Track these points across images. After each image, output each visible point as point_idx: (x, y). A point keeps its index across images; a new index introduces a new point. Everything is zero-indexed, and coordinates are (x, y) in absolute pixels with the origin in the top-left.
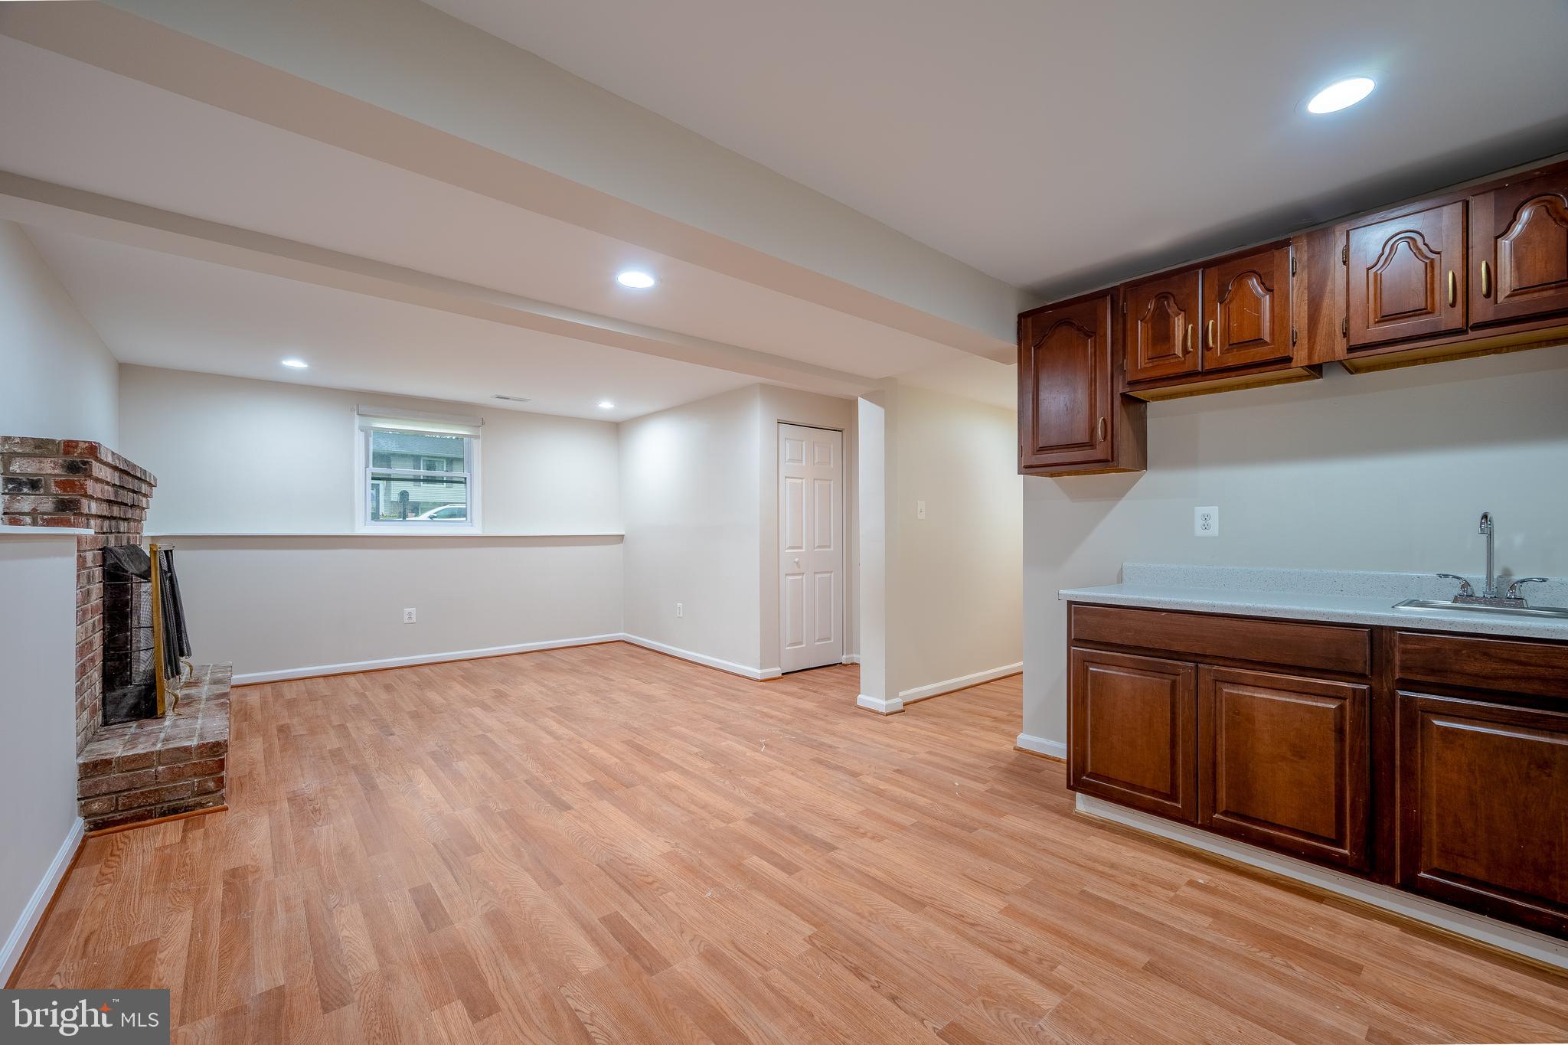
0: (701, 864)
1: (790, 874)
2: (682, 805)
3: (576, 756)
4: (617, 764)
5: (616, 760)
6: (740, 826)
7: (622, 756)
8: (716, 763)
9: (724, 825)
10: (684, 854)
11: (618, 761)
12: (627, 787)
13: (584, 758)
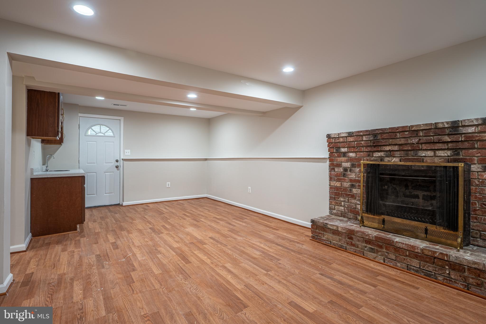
0: (180, 227)
1: (164, 226)
2: (178, 237)
3: (212, 255)
4: (195, 251)
5: (195, 252)
6: (165, 232)
7: (192, 254)
8: (156, 249)
9: (170, 233)
10: (183, 228)
11: (194, 252)
12: (192, 242)
13: (208, 254)
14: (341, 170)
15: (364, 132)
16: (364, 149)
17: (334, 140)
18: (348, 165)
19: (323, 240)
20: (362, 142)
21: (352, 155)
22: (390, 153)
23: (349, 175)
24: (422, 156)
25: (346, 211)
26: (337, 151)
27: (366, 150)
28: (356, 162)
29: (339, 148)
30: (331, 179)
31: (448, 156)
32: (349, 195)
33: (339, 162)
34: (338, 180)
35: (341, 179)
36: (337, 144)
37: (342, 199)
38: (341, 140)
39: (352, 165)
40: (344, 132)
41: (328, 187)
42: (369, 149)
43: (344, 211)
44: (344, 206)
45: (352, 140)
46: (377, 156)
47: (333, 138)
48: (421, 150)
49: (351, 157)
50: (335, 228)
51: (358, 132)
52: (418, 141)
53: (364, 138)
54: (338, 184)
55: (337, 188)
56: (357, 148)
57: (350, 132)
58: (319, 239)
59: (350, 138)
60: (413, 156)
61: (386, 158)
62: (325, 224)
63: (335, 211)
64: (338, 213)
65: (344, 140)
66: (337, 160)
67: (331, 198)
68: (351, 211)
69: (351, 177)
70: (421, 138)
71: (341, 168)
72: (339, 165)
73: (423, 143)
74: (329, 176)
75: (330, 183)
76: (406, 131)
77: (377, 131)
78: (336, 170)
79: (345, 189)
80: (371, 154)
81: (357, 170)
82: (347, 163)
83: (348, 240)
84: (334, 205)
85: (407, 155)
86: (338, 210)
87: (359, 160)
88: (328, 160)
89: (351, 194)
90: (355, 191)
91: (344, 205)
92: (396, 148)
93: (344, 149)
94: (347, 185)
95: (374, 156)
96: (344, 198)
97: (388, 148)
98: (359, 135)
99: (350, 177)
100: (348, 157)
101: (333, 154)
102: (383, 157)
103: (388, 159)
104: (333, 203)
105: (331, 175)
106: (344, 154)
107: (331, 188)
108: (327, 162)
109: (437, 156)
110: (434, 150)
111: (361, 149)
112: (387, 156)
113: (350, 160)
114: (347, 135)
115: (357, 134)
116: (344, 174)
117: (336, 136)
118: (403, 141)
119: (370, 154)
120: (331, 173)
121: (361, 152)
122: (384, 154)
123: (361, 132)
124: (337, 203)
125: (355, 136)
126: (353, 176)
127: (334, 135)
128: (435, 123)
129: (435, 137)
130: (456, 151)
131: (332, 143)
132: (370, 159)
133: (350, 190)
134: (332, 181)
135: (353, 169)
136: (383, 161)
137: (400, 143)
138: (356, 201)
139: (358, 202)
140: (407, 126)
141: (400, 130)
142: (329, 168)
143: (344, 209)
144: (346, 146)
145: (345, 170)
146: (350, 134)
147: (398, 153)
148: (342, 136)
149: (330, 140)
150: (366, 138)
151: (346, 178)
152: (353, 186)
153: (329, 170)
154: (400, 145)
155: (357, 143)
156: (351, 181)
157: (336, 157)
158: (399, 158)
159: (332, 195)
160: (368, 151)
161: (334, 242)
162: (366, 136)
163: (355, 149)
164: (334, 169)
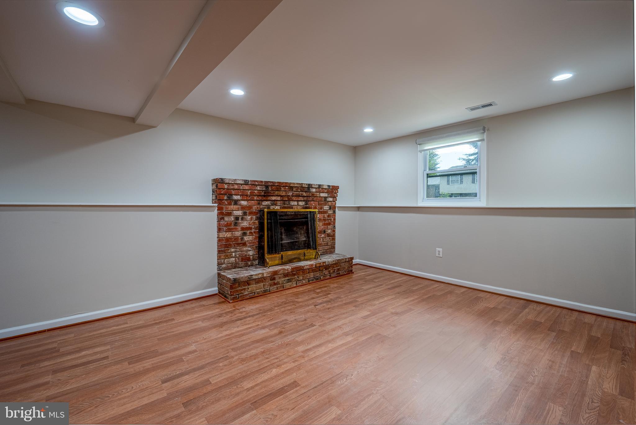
14: (232, 218)
15: (259, 182)
16: (255, 198)
17: (228, 185)
18: (239, 213)
19: (246, 295)
20: (256, 191)
21: (244, 203)
22: (274, 203)
23: (240, 223)
24: (292, 205)
25: (237, 261)
26: (229, 198)
27: (258, 199)
28: (248, 210)
29: (232, 195)
30: (219, 230)
31: (303, 205)
32: (241, 243)
33: (230, 210)
34: (229, 230)
35: (232, 229)
36: (229, 190)
37: (233, 250)
38: (236, 187)
39: (244, 214)
40: (240, 180)
41: (216, 240)
42: (260, 198)
43: (235, 261)
44: (235, 257)
45: (247, 188)
46: (265, 204)
47: (226, 183)
48: (293, 201)
49: (243, 205)
50: (260, 276)
51: (255, 181)
52: (292, 194)
53: (258, 188)
54: (228, 235)
55: (228, 239)
56: (250, 196)
57: (247, 180)
58: (241, 296)
59: (245, 185)
60: (288, 205)
61: (271, 206)
62: (250, 277)
63: (224, 266)
64: (228, 266)
65: (239, 187)
66: (228, 209)
67: (219, 252)
68: (242, 260)
69: (243, 225)
70: (294, 192)
71: (232, 217)
72: (229, 214)
73: (294, 196)
74: (217, 227)
75: (218, 235)
76: (287, 186)
77: (269, 183)
78: (226, 219)
79: (236, 239)
80: (261, 202)
81: (249, 218)
82: (238, 211)
83: (271, 282)
84: (223, 259)
85: (284, 204)
86: (228, 263)
87: (250, 207)
88: (217, 208)
89: (242, 242)
90: (246, 238)
91: (235, 255)
92: (279, 198)
93: (236, 196)
94: (238, 234)
95: (263, 204)
96: (235, 248)
97: (274, 198)
98: (254, 184)
99: (241, 225)
100: (240, 205)
101: (223, 201)
102: (270, 205)
103: (273, 207)
104: (222, 257)
105: (220, 225)
106: (236, 202)
107: (220, 240)
108: (215, 211)
109: (299, 205)
110: (298, 201)
111: (254, 198)
112: (272, 205)
113: (243, 208)
114: (243, 182)
115: (253, 183)
116: (236, 223)
117: (230, 182)
118: (284, 194)
119: (259, 202)
120: (219, 224)
121: (252, 200)
122: (270, 203)
123: (257, 181)
124: (227, 256)
125: (250, 184)
126: (245, 224)
127: (228, 180)
128: (302, 183)
129: (300, 192)
130: (307, 202)
131: (224, 189)
132: (260, 207)
133: (242, 239)
134: (221, 232)
135: (245, 217)
136: (270, 208)
137: (283, 194)
138: (247, 248)
139: (249, 249)
140: (288, 183)
141: (284, 185)
142: (217, 218)
143: (235, 260)
144: (240, 194)
145: (237, 218)
146: (246, 182)
147: (279, 202)
148: (238, 183)
149: (223, 185)
150: (259, 187)
151: (237, 227)
152: (245, 234)
153: (217, 219)
154: (281, 196)
155: (251, 192)
156: (243, 229)
157: (227, 205)
158: (280, 206)
159: (221, 248)
160: (259, 200)
161: (258, 290)
162: (260, 186)
163: (248, 197)
164: (223, 218)
